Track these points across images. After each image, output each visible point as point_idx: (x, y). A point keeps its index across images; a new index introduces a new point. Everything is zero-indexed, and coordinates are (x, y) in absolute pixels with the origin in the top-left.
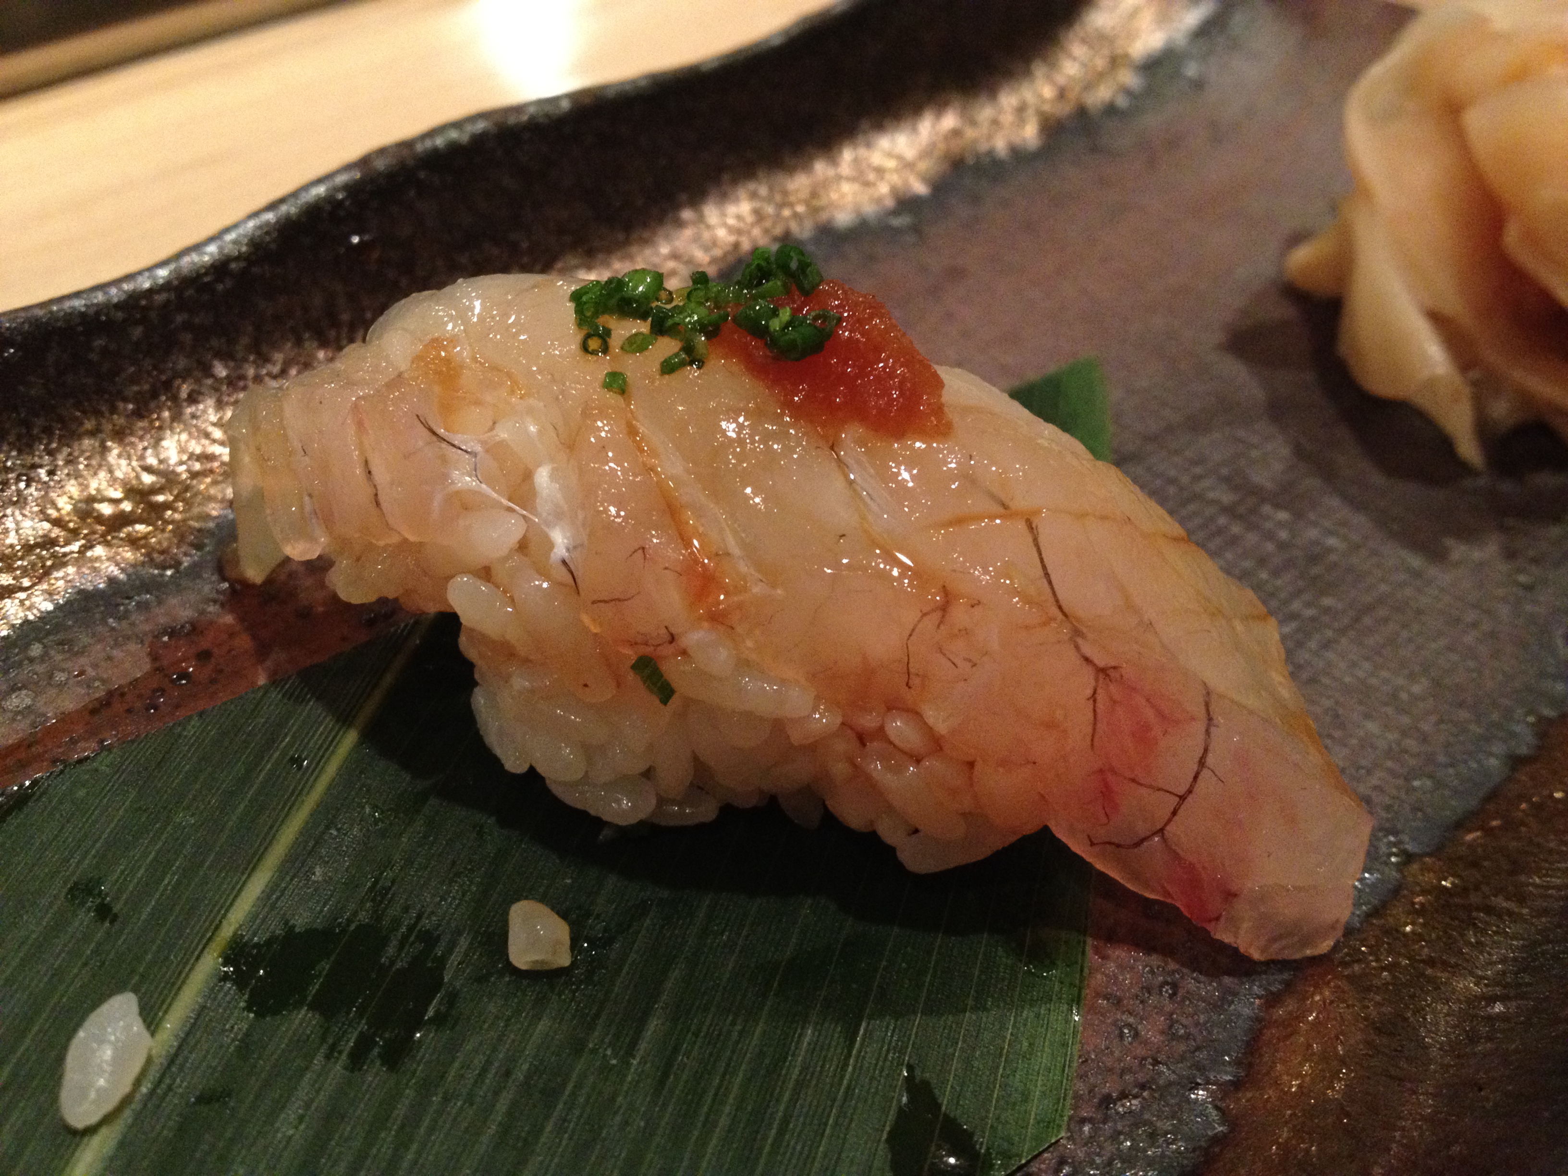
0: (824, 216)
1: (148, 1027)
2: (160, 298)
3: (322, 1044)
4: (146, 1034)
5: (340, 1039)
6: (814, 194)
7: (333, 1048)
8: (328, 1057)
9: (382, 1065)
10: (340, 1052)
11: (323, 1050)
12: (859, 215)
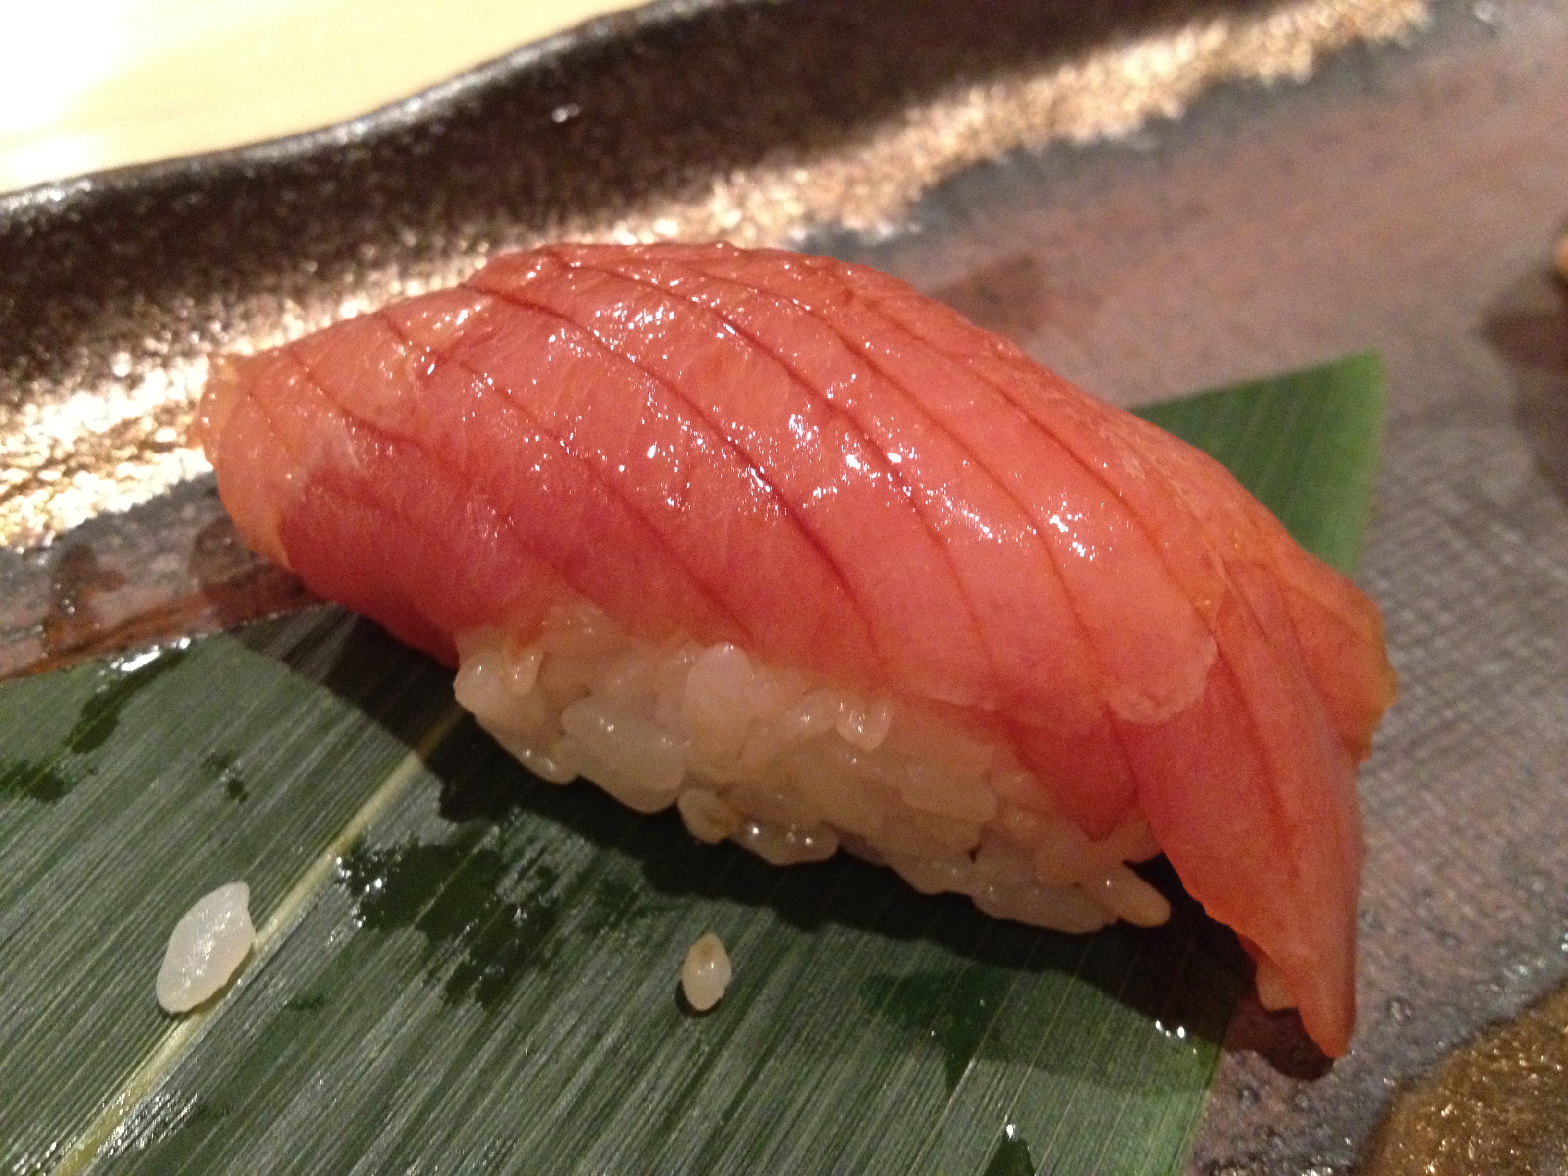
1: (254, 922)
2: (354, 156)
3: (421, 968)
4: (251, 929)
5: (441, 966)
6: (1056, 105)
7: (431, 974)
8: (426, 982)
9: (477, 1001)
10: (439, 980)
11: (423, 974)
12: (1100, 134)
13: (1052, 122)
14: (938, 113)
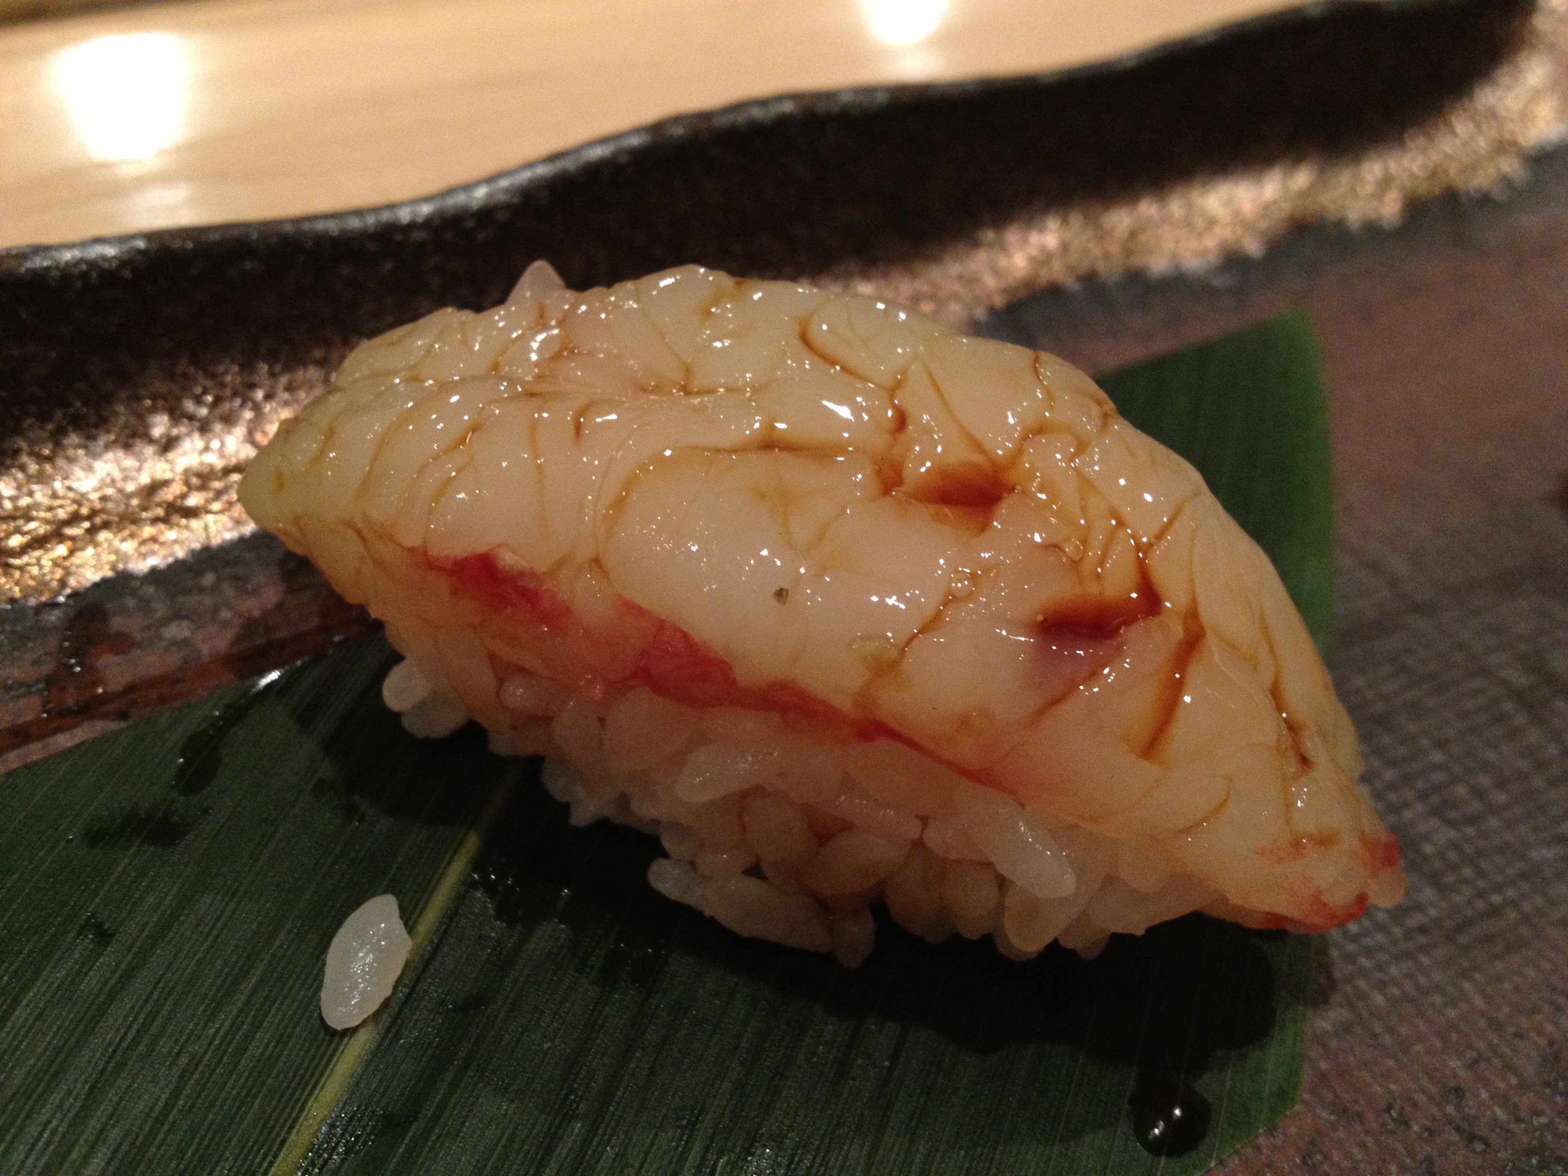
0: (1137, 261)
2: (418, 236)
6: (1133, 234)
12: (1177, 268)
13: (1128, 253)
14: (1012, 235)
